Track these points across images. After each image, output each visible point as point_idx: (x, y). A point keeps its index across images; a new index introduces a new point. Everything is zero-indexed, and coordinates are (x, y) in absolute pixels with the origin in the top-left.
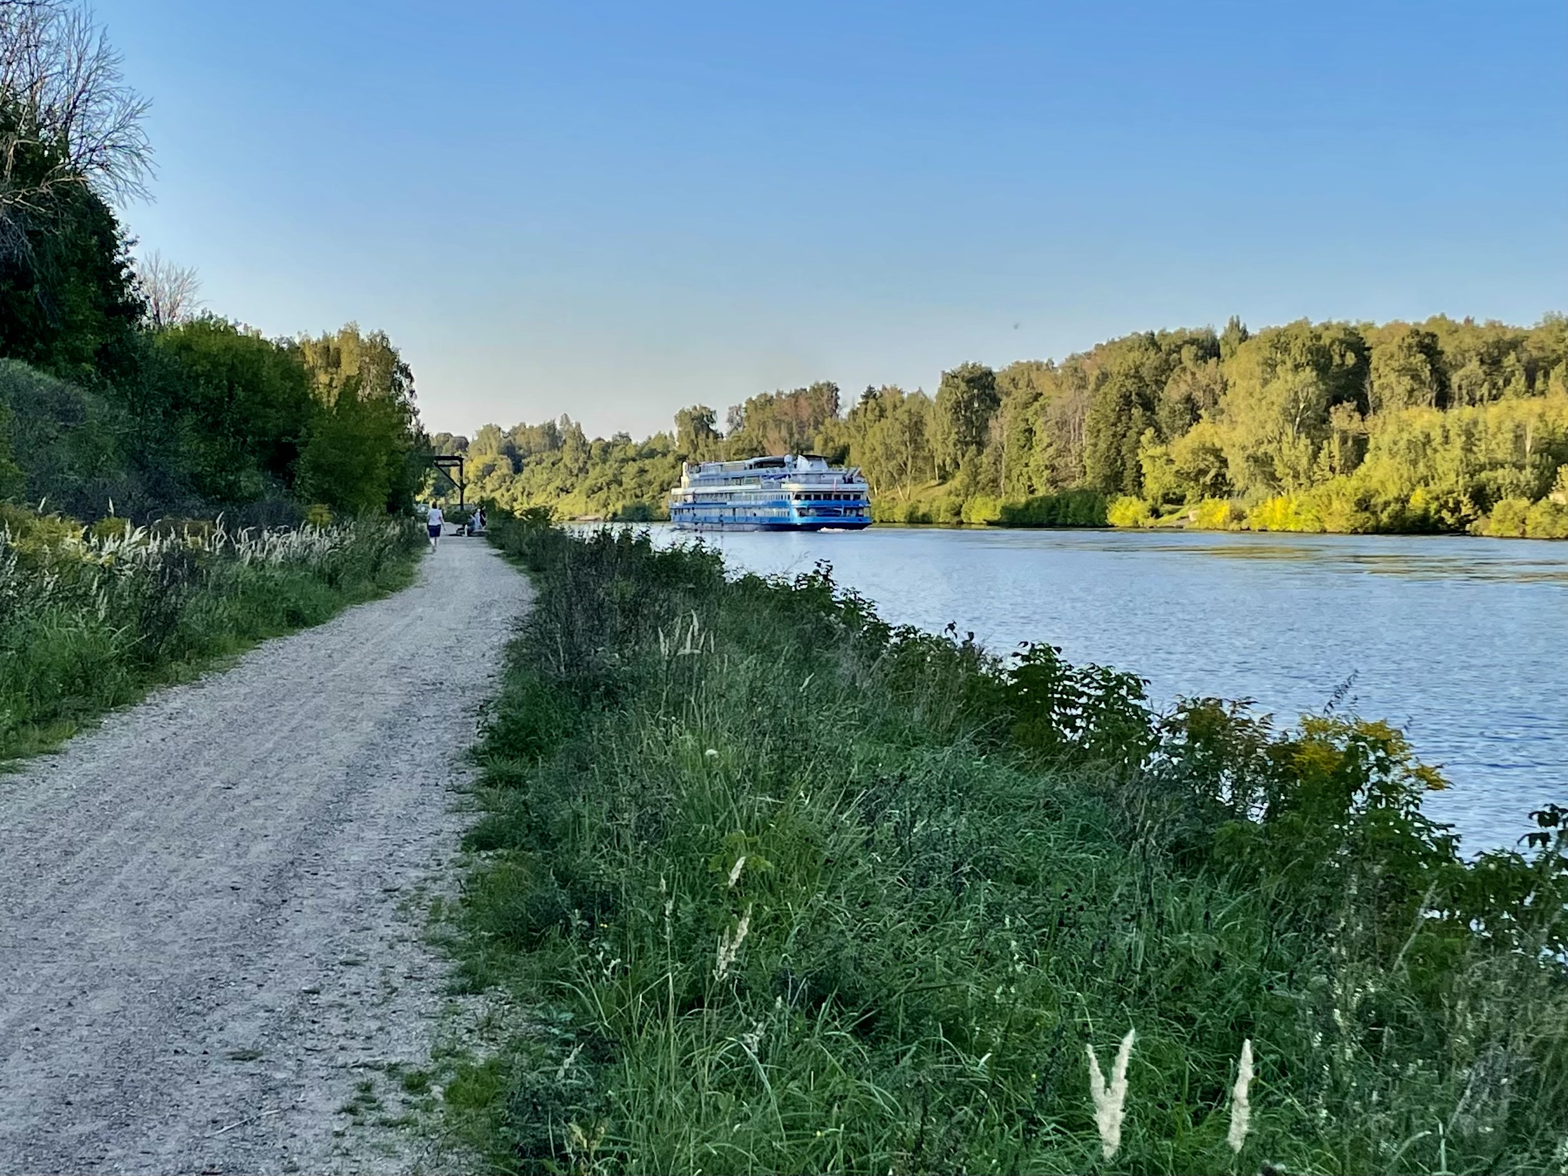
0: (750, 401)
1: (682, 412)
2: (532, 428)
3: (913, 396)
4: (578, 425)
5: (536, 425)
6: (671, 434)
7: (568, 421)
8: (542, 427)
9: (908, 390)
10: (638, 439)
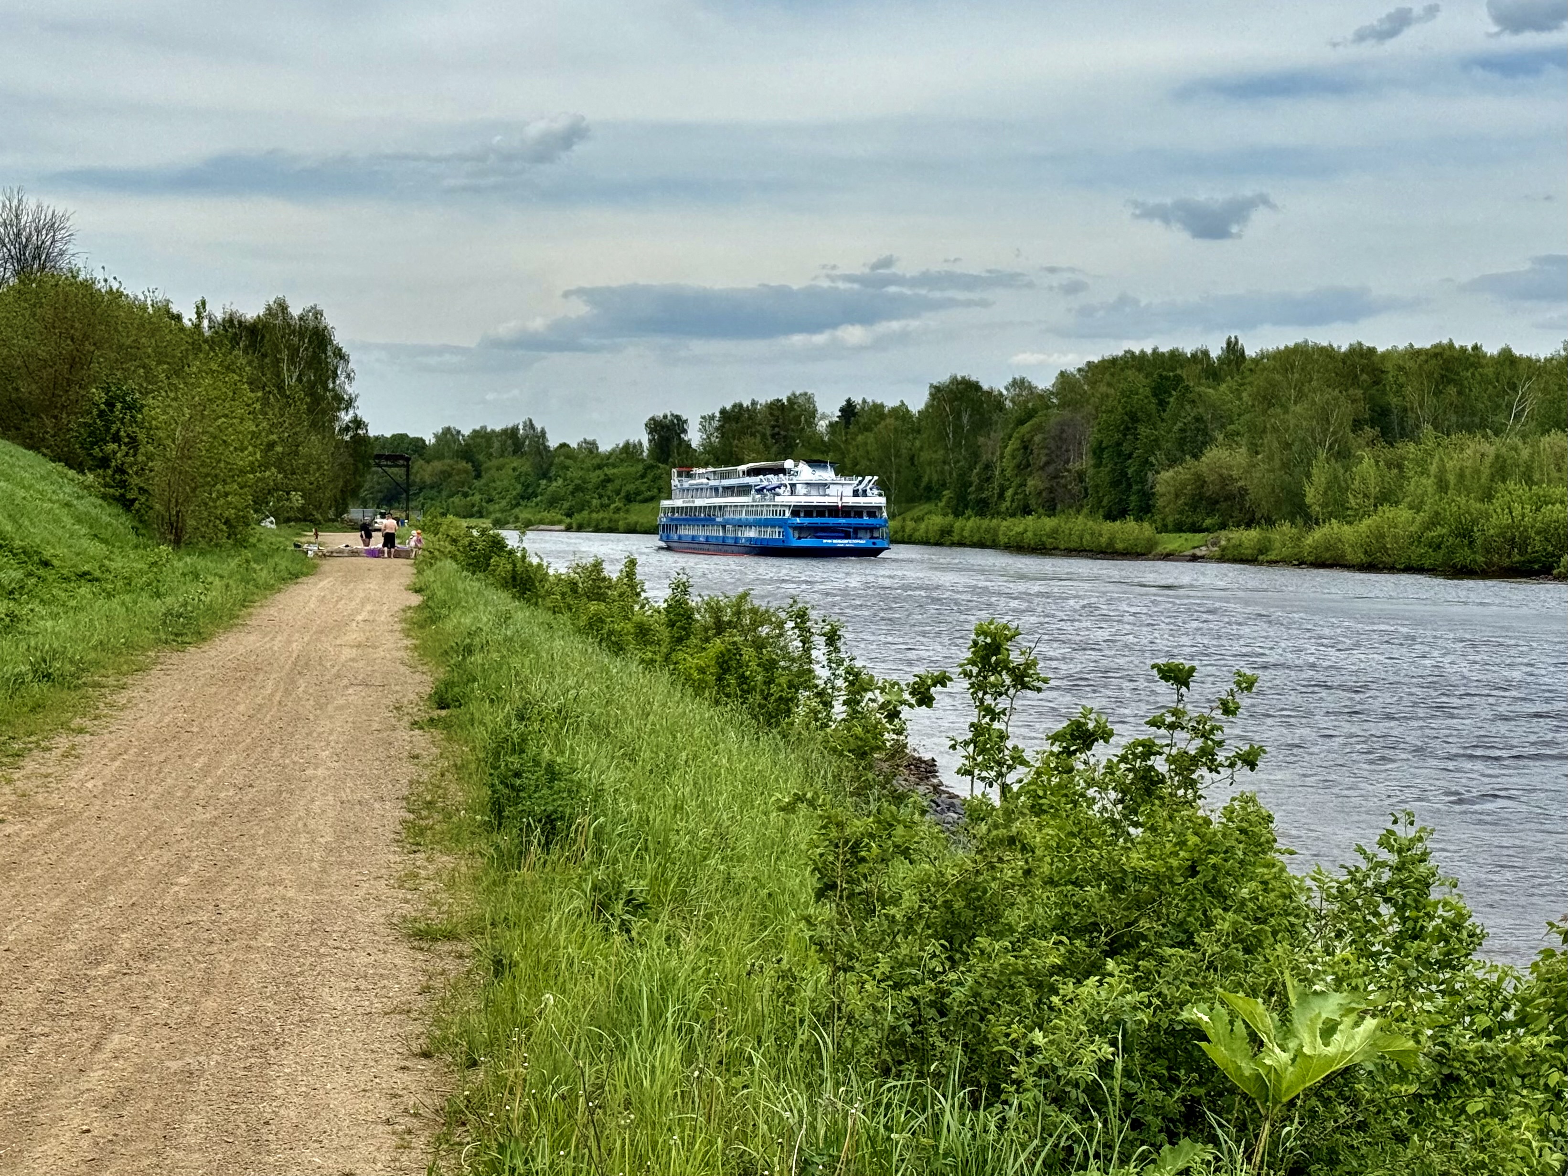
0: (723, 412)
1: (653, 419)
2: (493, 431)
3: (894, 410)
4: (543, 433)
5: (498, 429)
6: (641, 444)
7: (532, 426)
8: (505, 431)
9: (890, 403)
10: (605, 447)
